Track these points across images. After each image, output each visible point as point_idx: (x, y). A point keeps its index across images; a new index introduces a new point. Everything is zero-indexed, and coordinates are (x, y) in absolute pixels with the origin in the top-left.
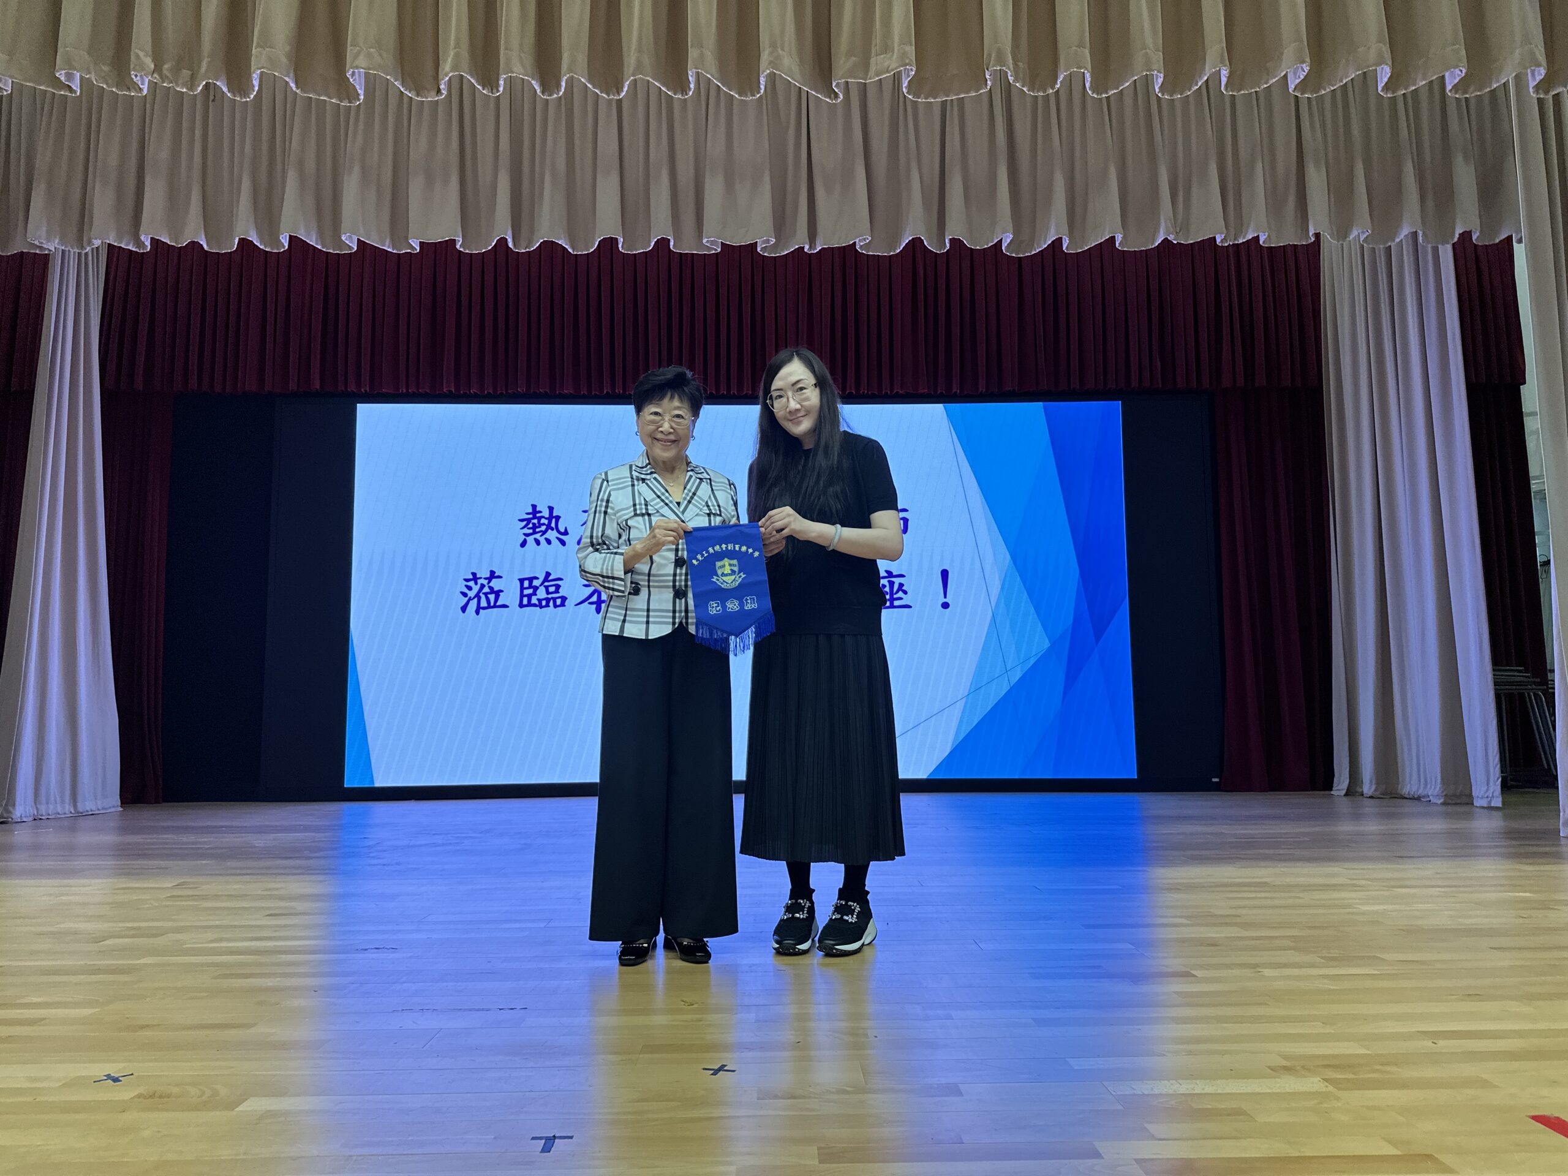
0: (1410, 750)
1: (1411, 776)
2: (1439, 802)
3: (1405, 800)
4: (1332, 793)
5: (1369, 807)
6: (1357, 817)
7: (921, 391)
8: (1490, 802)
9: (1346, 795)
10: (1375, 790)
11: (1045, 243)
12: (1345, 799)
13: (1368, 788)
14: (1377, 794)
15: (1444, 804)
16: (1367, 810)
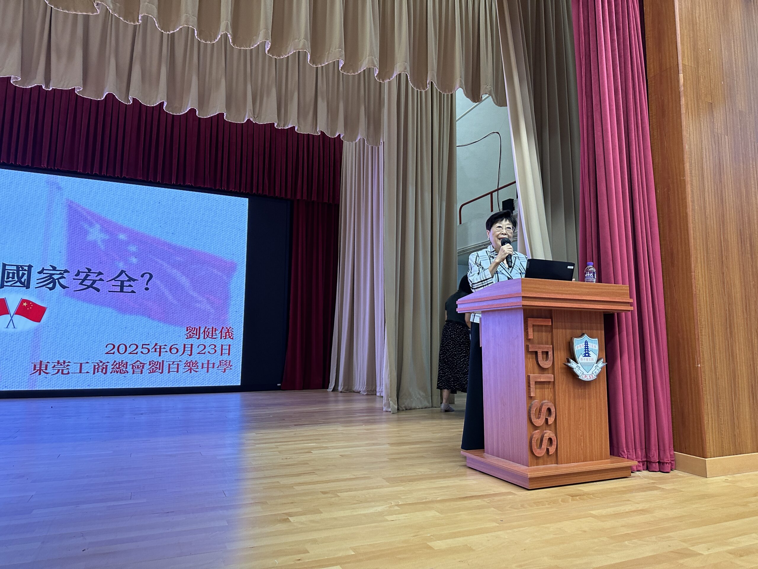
0: (357, 370)
1: (357, 382)
2: (365, 394)
3: (355, 393)
4: (328, 390)
5: (341, 397)
6: (337, 401)
7: (139, 178)
8: (380, 394)
9: (332, 391)
10: (343, 389)
11: (186, 110)
12: (332, 393)
13: (340, 388)
14: (343, 391)
15: (367, 395)
16: (340, 398)
